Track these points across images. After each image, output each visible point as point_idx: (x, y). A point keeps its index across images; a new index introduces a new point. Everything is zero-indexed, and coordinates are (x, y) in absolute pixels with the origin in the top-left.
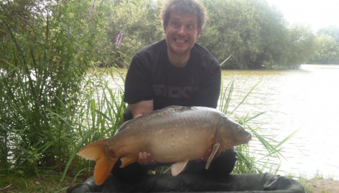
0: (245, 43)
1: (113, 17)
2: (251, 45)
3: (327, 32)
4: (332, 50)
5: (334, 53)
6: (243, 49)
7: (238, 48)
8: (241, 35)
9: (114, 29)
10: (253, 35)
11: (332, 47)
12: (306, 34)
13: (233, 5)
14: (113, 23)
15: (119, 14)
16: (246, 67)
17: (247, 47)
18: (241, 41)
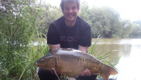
0: (103, 27)
1: (49, 17)
2: (106, 28)
3: (136, 23)
4: (139, 30)
5: (140, 31)
6: (102, 29)
7: (100, 29)
8: (102, 24)
9: (49, 22)
10: (107, 24)
11: (139, 29)
12: (128, 23)
13: (99, 11)
14: (49, 19)
15: (51, 15)
16: (104, 37)
17: (104, 29)
18: (102, 26)
